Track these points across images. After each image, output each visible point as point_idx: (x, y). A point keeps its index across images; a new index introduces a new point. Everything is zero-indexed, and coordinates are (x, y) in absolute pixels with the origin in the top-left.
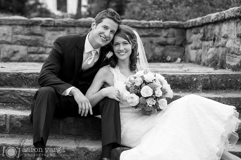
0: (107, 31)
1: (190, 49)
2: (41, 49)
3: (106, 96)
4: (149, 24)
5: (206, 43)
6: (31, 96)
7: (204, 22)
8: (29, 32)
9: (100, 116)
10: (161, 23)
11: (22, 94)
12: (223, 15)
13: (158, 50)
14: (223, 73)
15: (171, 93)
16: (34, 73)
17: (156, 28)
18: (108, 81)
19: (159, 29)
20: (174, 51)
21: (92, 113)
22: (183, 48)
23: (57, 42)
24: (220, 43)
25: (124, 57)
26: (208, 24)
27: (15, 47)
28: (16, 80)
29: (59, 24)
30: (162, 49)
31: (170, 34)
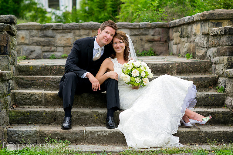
0: (108, 35)
1: (173, 44)
2: (53, 48)
3: (109, 77)
4: (139, 25)
5: (183, 39)
6: (56, 81)
7: (181, 23)
8: (43, 34)
9: (105, 92)
10: (149, 24)
11: (50, 80)
12: (192, 18)
13: (147, 46)
14: (191, 61)
15: (151, 75)
16: (56, 65)
17: (145, 28)
18: (110, 68)
19: (148, 29)
20: (160, 46)
21: (100, 89)
22: (167, 44)
23: (76, 43)
24: (191, 39)
25: (120, 51)
26: (184, 24)
27: (32, 48)
28: (44, 71)
29: (66, 27)
30: (150, 45)
31: (157, 33)
